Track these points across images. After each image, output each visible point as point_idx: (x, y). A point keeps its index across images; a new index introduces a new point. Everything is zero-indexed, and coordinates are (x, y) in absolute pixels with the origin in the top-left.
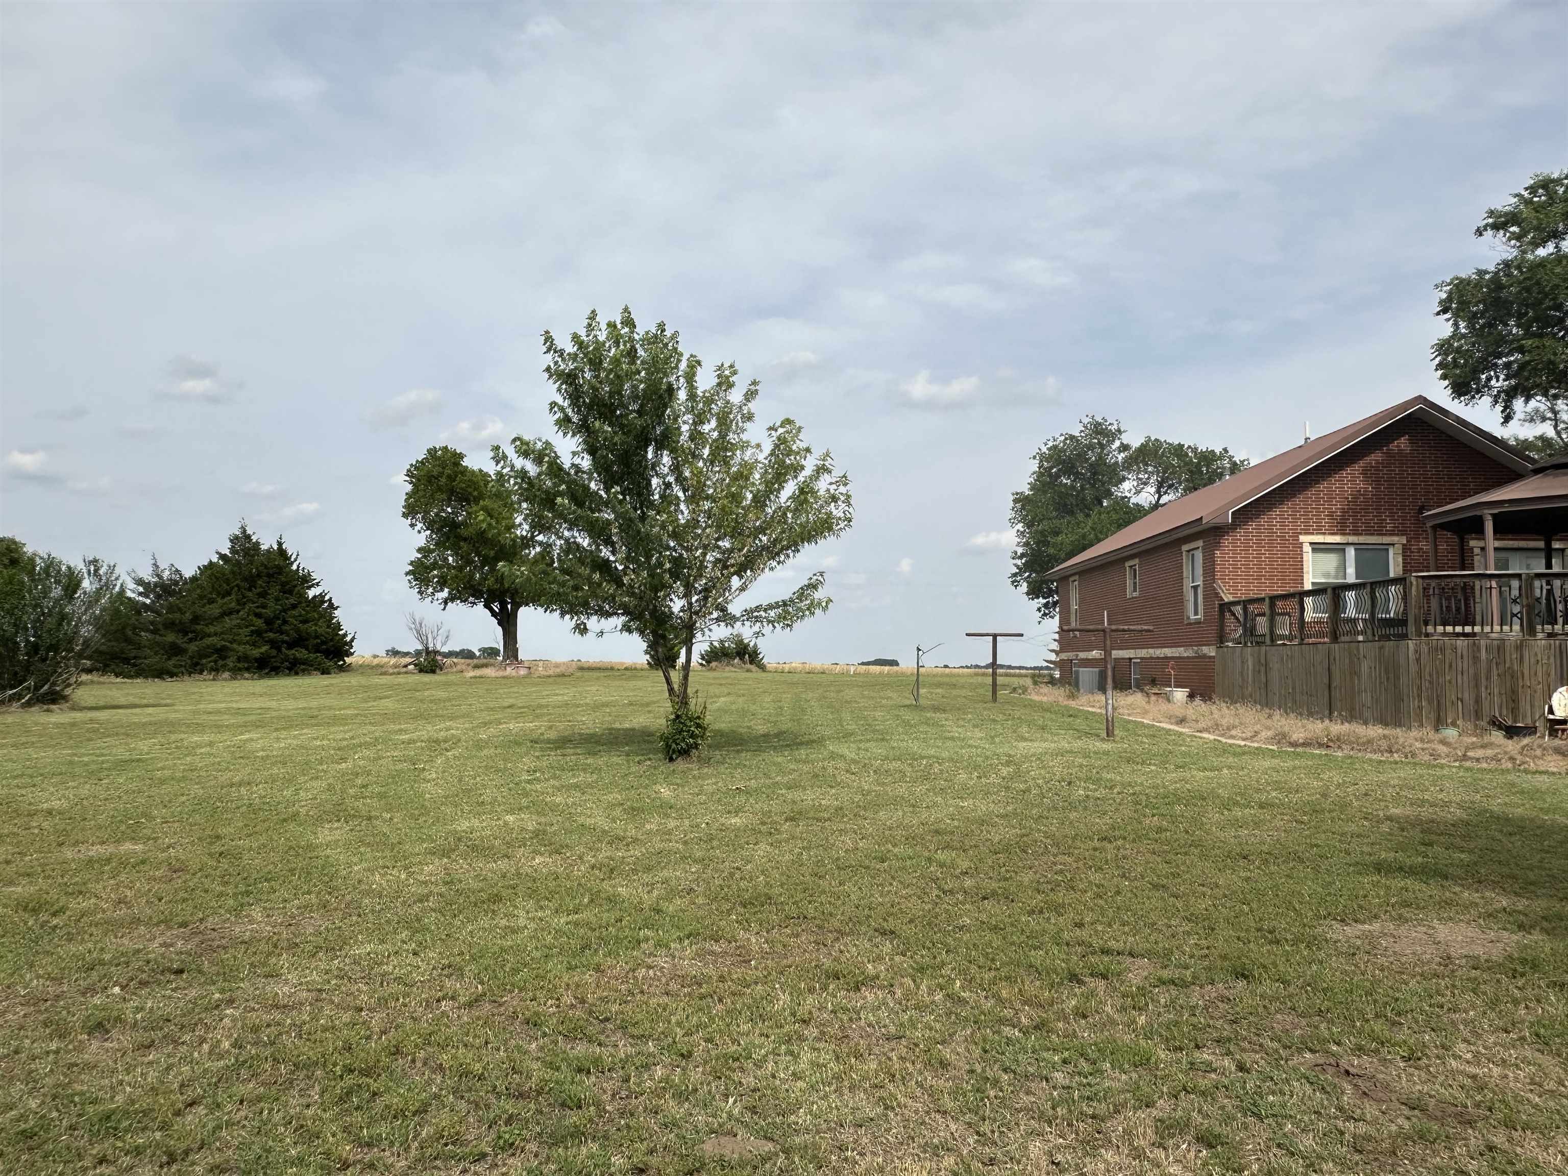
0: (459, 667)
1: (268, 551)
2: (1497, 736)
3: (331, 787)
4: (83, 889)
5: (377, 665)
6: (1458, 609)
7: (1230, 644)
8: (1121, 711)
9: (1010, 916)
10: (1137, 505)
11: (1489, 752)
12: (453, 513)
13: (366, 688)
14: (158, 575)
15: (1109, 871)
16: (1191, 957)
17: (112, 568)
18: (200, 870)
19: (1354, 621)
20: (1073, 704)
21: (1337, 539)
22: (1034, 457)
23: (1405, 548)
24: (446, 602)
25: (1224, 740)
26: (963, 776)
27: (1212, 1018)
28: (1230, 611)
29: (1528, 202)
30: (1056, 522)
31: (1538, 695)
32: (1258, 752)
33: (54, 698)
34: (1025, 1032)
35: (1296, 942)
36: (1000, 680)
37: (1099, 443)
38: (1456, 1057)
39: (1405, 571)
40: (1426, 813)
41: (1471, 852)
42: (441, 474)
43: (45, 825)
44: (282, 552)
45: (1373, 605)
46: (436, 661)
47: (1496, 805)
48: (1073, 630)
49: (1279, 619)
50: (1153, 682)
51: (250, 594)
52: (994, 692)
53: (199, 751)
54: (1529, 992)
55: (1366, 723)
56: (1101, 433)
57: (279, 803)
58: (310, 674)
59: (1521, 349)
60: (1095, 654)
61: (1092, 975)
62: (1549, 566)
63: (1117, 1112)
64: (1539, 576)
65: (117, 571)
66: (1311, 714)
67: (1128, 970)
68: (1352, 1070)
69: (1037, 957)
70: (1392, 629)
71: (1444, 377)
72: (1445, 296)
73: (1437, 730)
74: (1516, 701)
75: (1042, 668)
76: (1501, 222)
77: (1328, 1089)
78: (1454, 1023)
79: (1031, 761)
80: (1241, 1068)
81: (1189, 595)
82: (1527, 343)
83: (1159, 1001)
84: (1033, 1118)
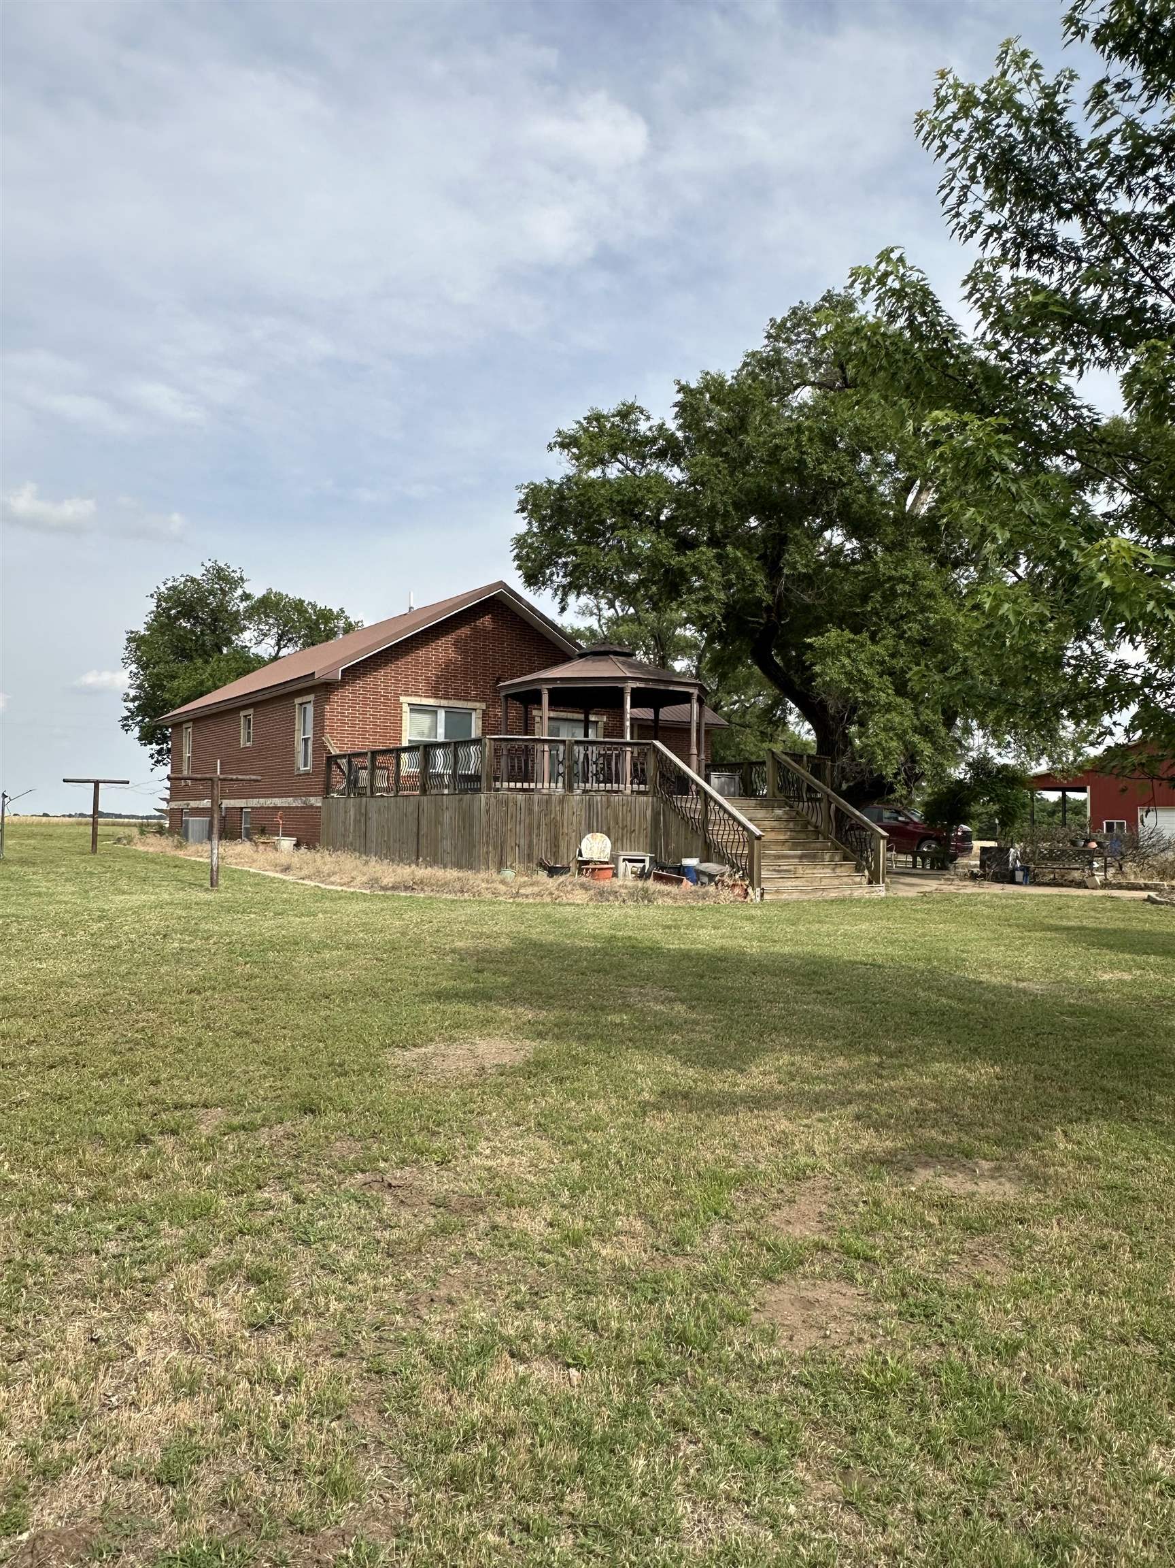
2: (542, 875)
6: (520, 768)
7: (335, 795)
8: (229, 861)
9: (78, 1083)
10: (257, 656)
11: (536, 889)
15: (195, 1024)
16: (265, 1099)
19: (441, 776)
20: (180, 854)
21: (431, 702)
22: (152, 596)
23: (485, 714)
25: (323, 886)
26: (45, 935)
27: (276, 1156)
28: (337, 764)
29: (586, 430)
30: (174, 666)
31: (573, 841)
32: (353, 897)
34: (79, 1206)
35: (360, 1073)
36: (100, 830)
37: (221, 589)
38: (478, 1154)
39: (484, 734)
40: (483, 944)
41: (512, 975)
45: (456, 763)
47: (534, 935)
48: (185, 779)
49: (378, 772)
50: (263, 831)
52: (94, 842)
54: (538, 1091)
55: (445, 867)
56: (223, 579)
59: (575, 553)
60: (206, 803)
61: (162, 1133)
62: (586, 735)
63: (170, 1269)
64: (578, 742)
66: (401, 860)
67: (200, 1121)
68: (394, 1183)
69: (104, 1123)
70: (468, 784)
71: (519, 567)
72: (523, 497)
73: (499, 872)
74: (557, 846)
75: (154, 817)
76: (567, 442)
77: (372, 1204)
78: (480, 1125)
79: (127, 916)
80: (298, 1200)
81: (300, 747)
82: (580, 548)
83: (227, 1149)
84: (76, 1297)
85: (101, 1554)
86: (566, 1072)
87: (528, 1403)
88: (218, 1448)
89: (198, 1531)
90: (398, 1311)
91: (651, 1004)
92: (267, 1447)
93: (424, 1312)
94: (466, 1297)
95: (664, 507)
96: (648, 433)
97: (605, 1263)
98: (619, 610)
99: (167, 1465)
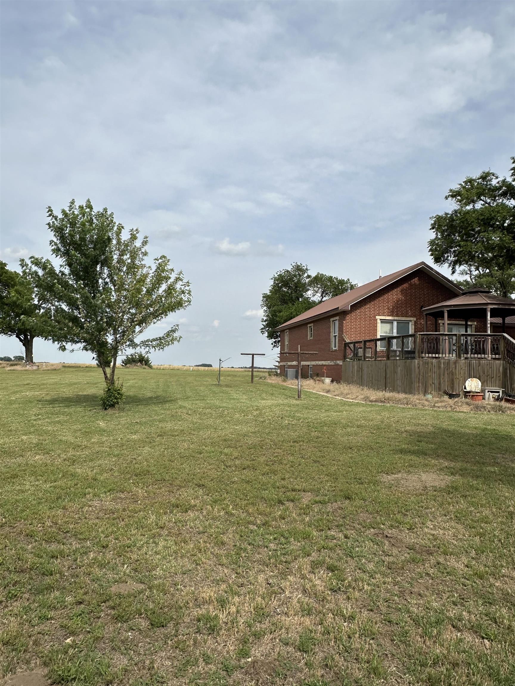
2: (446, 398)
6: (434, 348)
7: (348, 360)
8: (304, 387)
9: (254, 476)
10: (313, 301)
11: (443, 404)
15: (297, 455)
16: (328, 491)
19: (396, 351)
20: (285, 384)
21: (390, 318)
22: (272, 279)
23: (416, 323)
25: (344, 399)
26: (237, 415)
27: (335, 516)
28: (349, 346)
29: (464, 187)
30: (280, 307)
31: (461, 381)
32: (358, 404)
34: (259, 527)
35: (369, 483)
36: (255, 374)
37: (299, 274)
38: (427, 527)
39: (415, 332)
40: (420, 429)
41: (435, 444)
45: (403, 345)
47: (444, 426)
48: (286, 353)
49: (367, 350)
50: (318, 375)
52: (252, 379)
54: (454, 500)
55: (399, 392)
56: (299, 270)
59: (459, 246)
60: (295, 363)
61: (288, 500)
62: (466, 331)
63: (296, 559)
64: (463, 335)
66: (378, 389)
67: (302, 498)
68: (389, 535)
69: (265, 494)
70: (410, 355)
71: (432, 255)
72: (433, 222)
73: (425, 395)
74: (453, 384)
75: (273, 369)
76: (454, 194)
77: (379, 544)
78: (427, 514)
79: (266, 409)
80: (346, 537)
81: (333, 339)
82: (462, 243)
83: (314, 511)
84: (261, 564)
85: (279, 675)
86: (468, 493)
87: (464, 652)
88: (322, 640)
89: (318, 676)
90: (396, 595)
91: (510, 463)
92: (343, 645)
93: (408, 597)
94: (428, 594)
95: (507, 219)
96: (497, 185)
97: (498, 590)
98: (481, 271)
99: (302, 643)
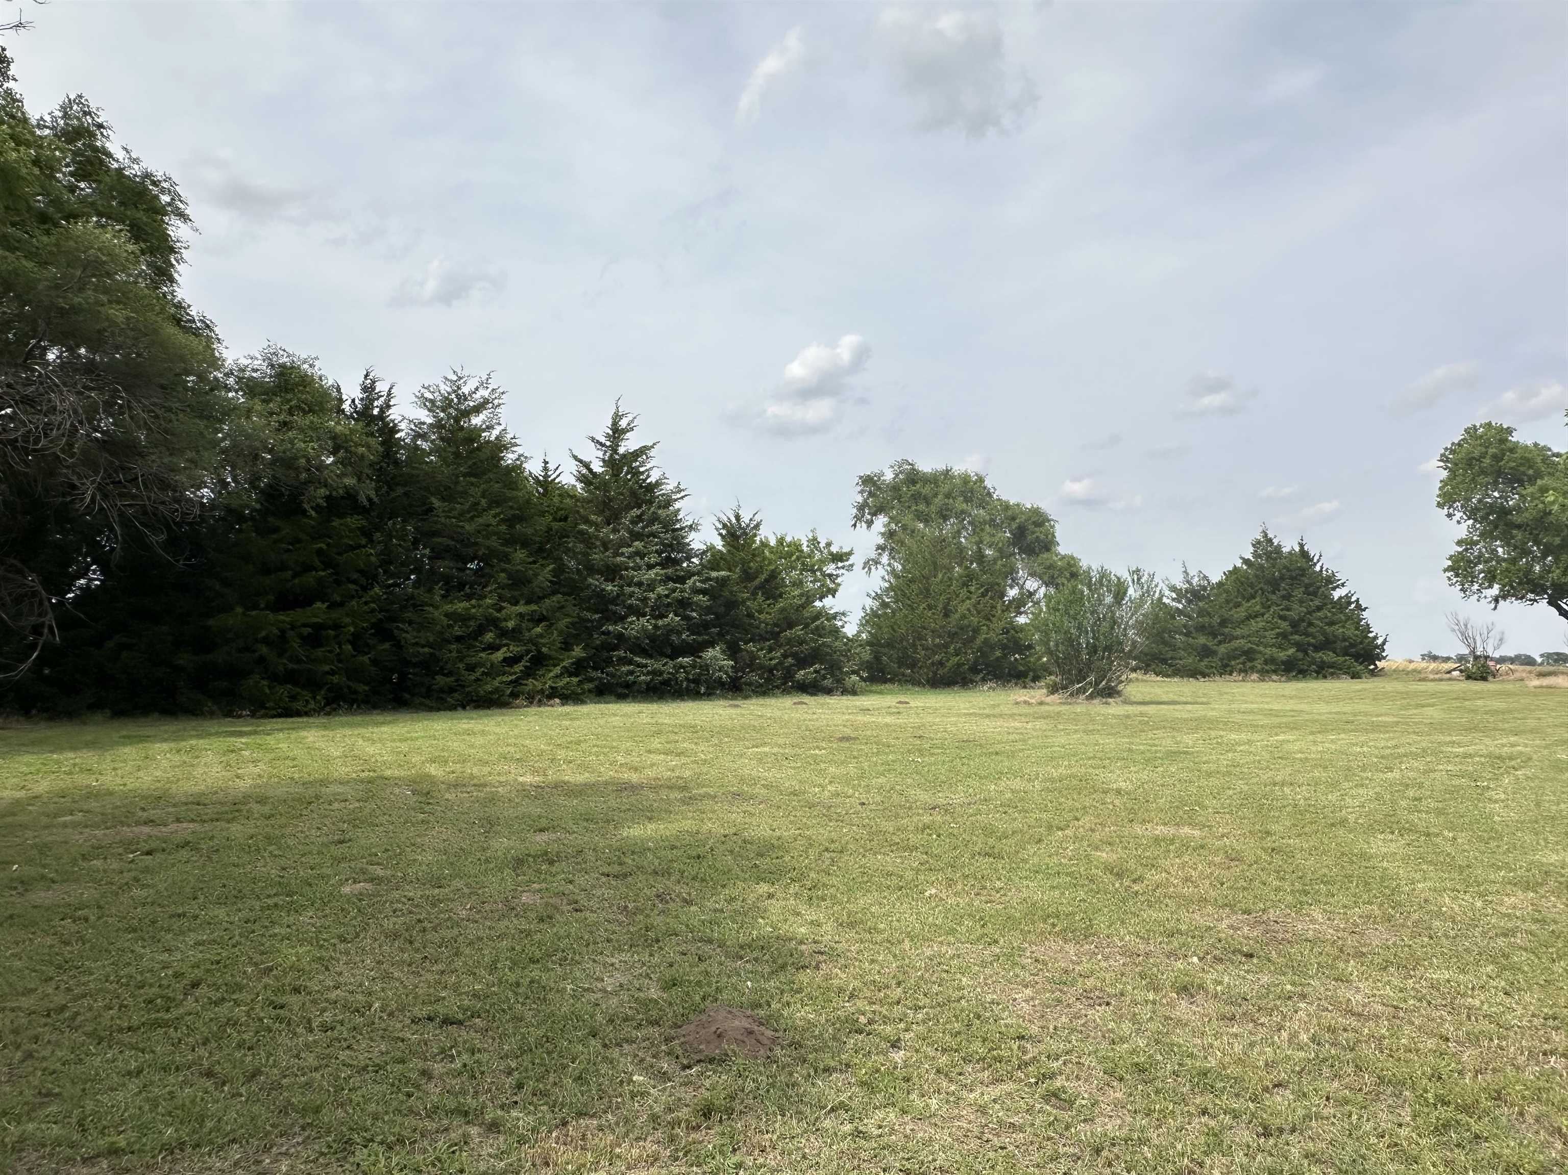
0: (1517, 675)
1: (1290, 553)
3: (1378, 797)
4: (1155, 862)
5: (1414, 671)
12: (1500, 498)
13: (1407, 695)
14: (1188, 582)
17: (1152, 577)
18: (1256, 862)
24: (1496, 600)
33: (1110, 692)
42: (1483, 455)
43: (1117, 802)
44: (1304, 554)
46: (1488, 667)
51: (1274, 597)
53: (1239, 749)
57: (1324, 807)
58: (1338, 678)
65: (1156, 580)
